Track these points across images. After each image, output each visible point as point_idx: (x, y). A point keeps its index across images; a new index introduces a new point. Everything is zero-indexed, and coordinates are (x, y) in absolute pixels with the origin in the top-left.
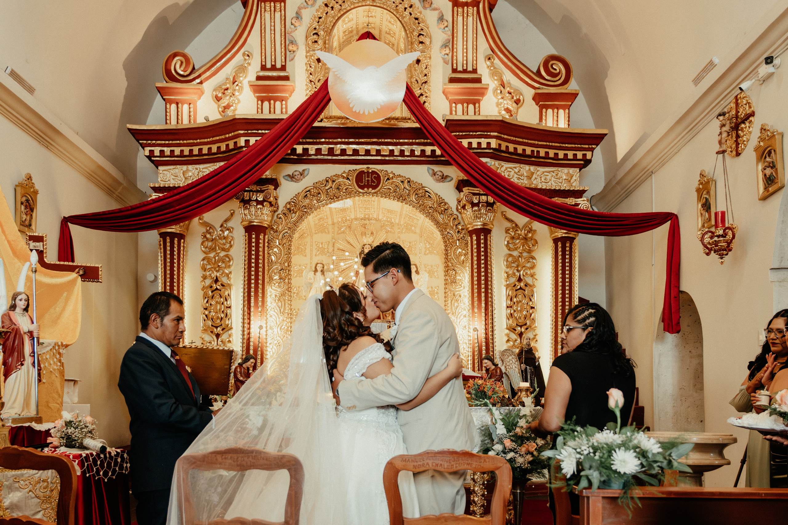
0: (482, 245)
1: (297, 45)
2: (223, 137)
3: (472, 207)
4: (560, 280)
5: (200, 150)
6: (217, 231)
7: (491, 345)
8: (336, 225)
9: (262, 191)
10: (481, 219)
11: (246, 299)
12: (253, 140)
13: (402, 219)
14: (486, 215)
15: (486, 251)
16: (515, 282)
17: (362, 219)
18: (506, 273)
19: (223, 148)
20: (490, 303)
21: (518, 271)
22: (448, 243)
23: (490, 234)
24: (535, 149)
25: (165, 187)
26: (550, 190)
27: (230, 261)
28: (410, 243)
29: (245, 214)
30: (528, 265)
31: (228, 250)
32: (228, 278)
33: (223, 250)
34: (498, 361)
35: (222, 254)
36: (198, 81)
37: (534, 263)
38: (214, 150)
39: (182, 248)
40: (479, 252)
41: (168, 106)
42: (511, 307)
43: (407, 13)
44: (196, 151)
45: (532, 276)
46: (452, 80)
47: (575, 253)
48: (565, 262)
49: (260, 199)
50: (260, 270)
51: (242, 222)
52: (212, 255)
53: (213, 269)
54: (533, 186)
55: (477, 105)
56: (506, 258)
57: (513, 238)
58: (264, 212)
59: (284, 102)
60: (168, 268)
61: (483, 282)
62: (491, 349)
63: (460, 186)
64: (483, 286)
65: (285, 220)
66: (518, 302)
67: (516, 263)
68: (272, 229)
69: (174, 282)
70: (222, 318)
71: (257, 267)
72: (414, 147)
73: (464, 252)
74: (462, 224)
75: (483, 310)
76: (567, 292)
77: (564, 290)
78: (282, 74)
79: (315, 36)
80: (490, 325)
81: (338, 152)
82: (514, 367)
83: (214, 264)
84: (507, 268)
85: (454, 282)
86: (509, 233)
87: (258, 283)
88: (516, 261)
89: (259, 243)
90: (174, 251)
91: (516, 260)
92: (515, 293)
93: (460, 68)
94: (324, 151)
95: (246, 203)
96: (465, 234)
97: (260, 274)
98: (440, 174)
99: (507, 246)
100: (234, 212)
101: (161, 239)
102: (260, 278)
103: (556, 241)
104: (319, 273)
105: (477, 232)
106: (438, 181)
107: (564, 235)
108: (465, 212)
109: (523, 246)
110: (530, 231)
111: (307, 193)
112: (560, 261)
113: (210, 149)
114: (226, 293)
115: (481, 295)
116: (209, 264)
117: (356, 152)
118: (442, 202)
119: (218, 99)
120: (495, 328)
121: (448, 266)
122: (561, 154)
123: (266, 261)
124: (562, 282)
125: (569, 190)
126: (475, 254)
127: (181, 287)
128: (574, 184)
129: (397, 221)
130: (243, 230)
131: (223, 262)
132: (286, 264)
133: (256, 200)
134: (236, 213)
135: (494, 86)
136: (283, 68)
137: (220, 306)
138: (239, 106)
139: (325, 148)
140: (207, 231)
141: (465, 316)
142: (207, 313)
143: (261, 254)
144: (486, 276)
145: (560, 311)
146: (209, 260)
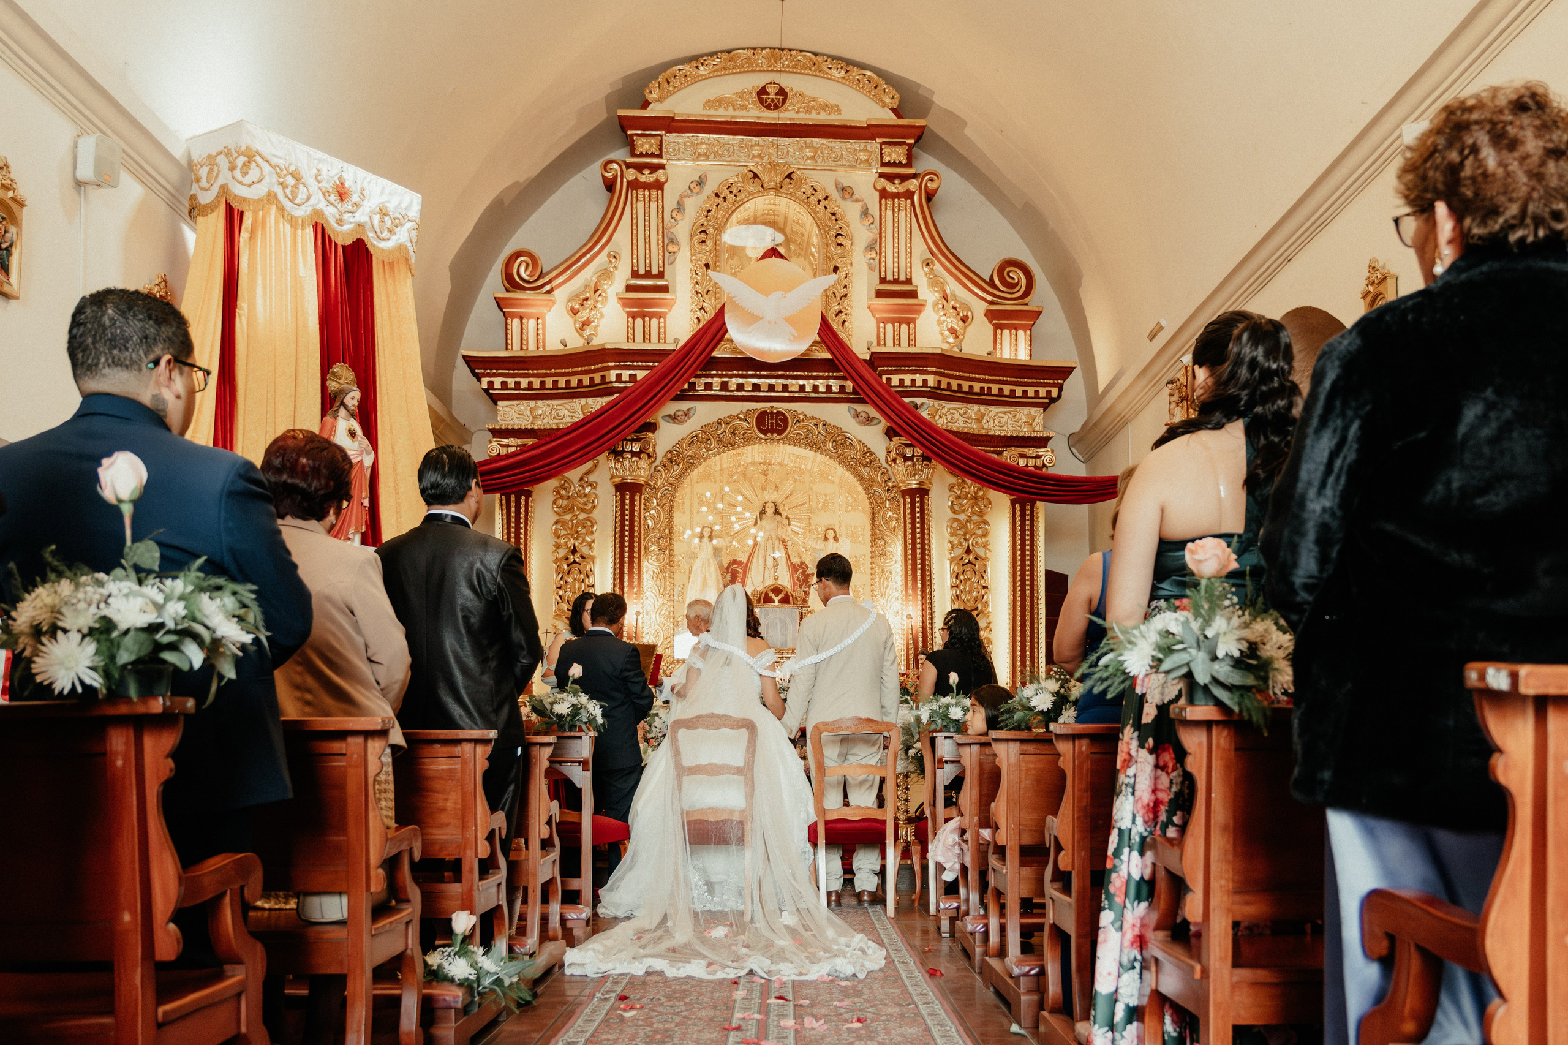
0: (918, 509)
1: (678, 244)
2: (587, 368)
3: (905, 462)
4: (1019, 552)
5: (555, 383)
6: (576, 487)
7: (929, 637)
9: (638, 440)
10: (917, 476)
11: (618, 576)
12: (626, 374)
13: (816, 466)
14: (922, 470)
15: (922, 518)
16: (961, 554)
17: (760, 464)
18: (951, 542)
19: (586, 381)
20: (928, 583)
21: (966, 540)
22: (875, 504)
23: (928, 494)
24: (986, 386)
25: (507, 430)
26: (1004, 437)
27: (592, 526)
28: (826, 496)
29: (615, 467)
30: (979, 532)
31: (590, 511)
32: (591, 548)
33: (583, 510)
35: (582, 516)
36: (547, 288)
37: (987, 529)
38: (574, 382)
39: (530, 509)
40: (913, 518)
41: (509, 321)
42: (957, 586)
43: (821, 207)
44: (549, 382)
45: (984, 546)
46: (880, 294)
47: (1038, 517)
48: (1025, 530)
49: (636, 448)
50: (636, 539)
51: (610, 477)
52: (568, 517)
53: (569, 536)
54: (983, 432)
55: (912, 326)
56: (949, 524)
57: (958, 497)
58: (640, 465)
59: (662, 320)
60: (513, 535)
61: (919, 556)
63: (890, 433)
64: (919, 561)
65: (665, 474)
66: (966, 581)
67: (963, 529)
68: (649, 485)
71: (632, 536)
72: (831, 382)
73: (894, 515)
74: (893, 480)
75: (919, 592)
76: (1028, 568)
77: (1023, 565)
78: (660, 282)
79: (703, 236)
80: (928, 611)
81: (734, 387)
83: (571, 530)
84: (951, 536)
85: (883, 554)
86: (953, 491)
87: (634, 557)
88: (963, 527)
89: (635, 505)
90: (520, 514)
91: (963, 525)
92: (962, 569)
93: (890, 277)
94: (716, 387)
95: (618, 454)
96: (896, 493)
97: (636, 544)
98: (864, 415)
99: (952, 508)
100: (598, 463)
101: (504, 499)
102: (636, 549)
103: (1013, 503)
104: (706, 540)
105: (910, 493)
106: (861, 423)
108: (896, 466)
109: (971, 507)
111: (694, 439)
112: (1018, 528)
113: (568, 382)
114: (588, 568)
115: (916, 572)
116: (565, 529)
117: (756, 387)
118: (867, 452)
119: (575, 312)
121: (875, 530)
122: (1019, 391)
123: (643, 527)
125: (1029, 437)
126: (910, 521)
128: (1037, 429)
129: (809, 468)
130: (612, 488)
131: (584, 527)
132: (667, 531)
133: (631, 452)
134: (601, 464)
135: (934, 298)
136: (661, 275)
138: (603, 322)
139: (716, 382)
140: (562, 486)
141: (897, 599)
142: (561, 593)
143: (637, 519)
144: (923, 549)
145: (1018, 593)
146: (564, 523)
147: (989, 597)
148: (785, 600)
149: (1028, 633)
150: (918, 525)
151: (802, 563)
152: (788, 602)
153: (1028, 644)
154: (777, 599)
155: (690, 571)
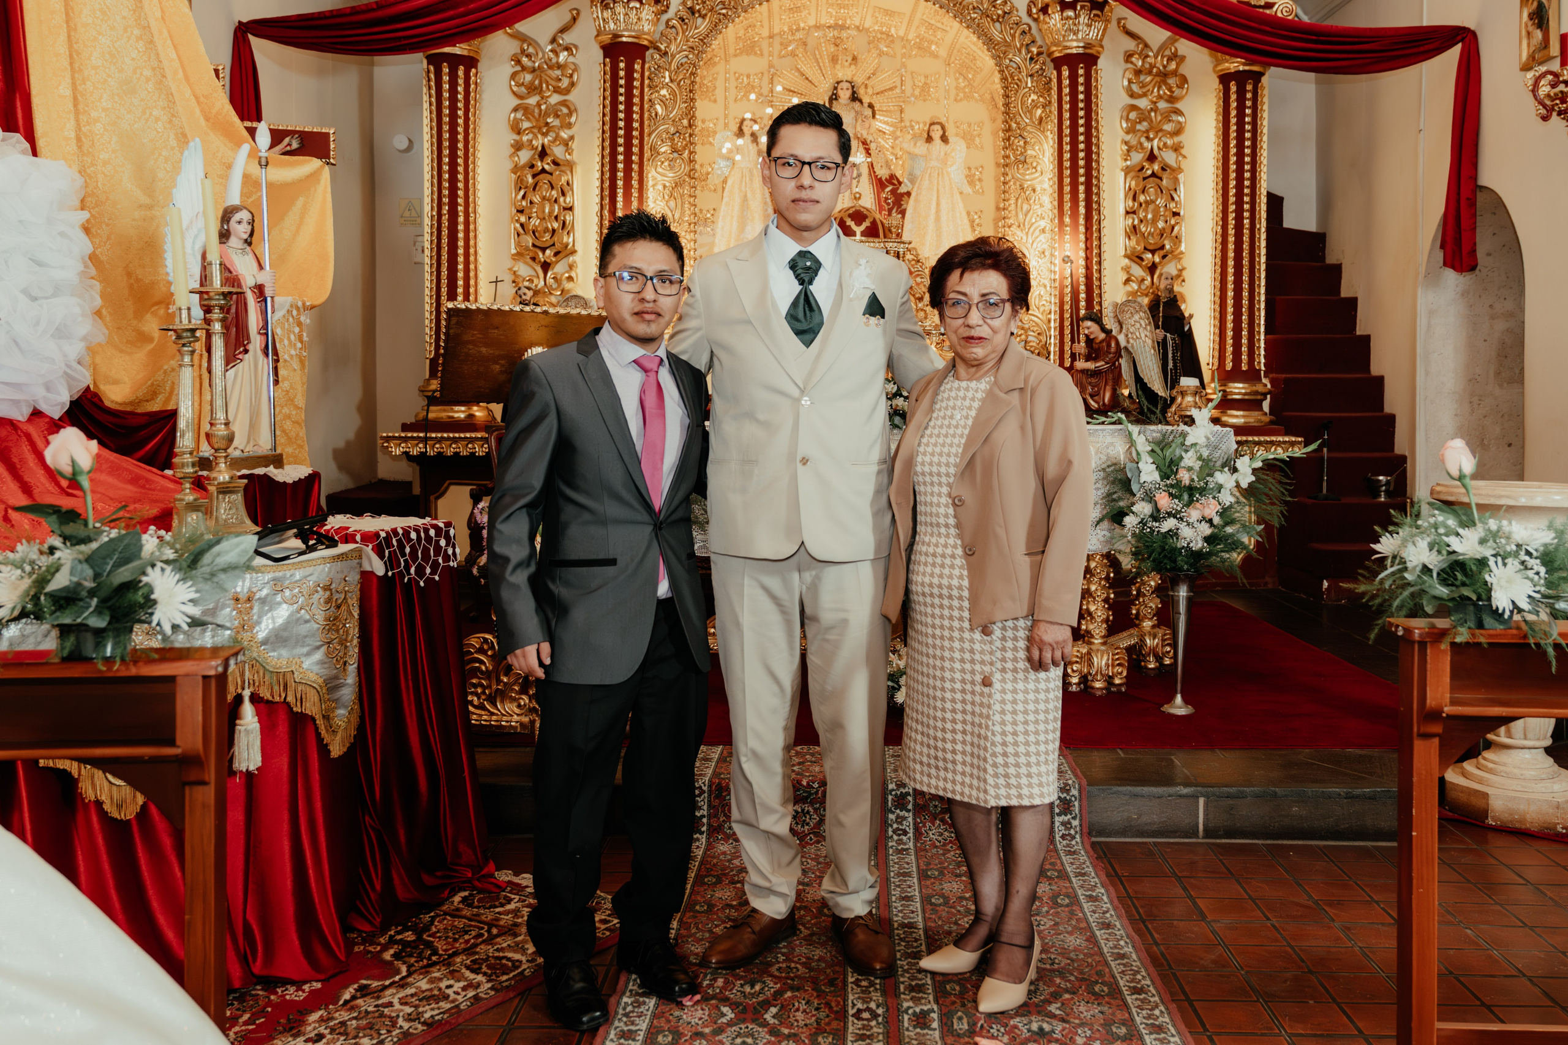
0: (1081, 88)
3: (1062, 11)
4: (1233, 159)
6: (544, 53)
7: (1096, 292)
8: (777, 40)
10: (1080, 36)
11: (607, 193)
13: (913, 29)
14: (1091, 26)
15: (1088, 101)
16: (1142, 161)
17: (829, 27)
18: (1126, 143)
20: (1095, 206)
21: (1148, 138)
22: (1009, 83)
23: (1096, 64)
27: (570, 114)
28: (926, 77)
29: (604, 20)
30: (1168, 127)
31: (567, 91)
32: (568, 149)
33: (557, 90)
34: (1109, 322)
35: (555, 99)
37: (1179, 122)
39: (472, 86)
40: (1074, 101)
42: (1134, 213)
45: (1177, 148)
47: (1263, 103)
48: (1244, 123)
50: (636, 135)
51: (597, 36)
52: (533, 101)
53: (536, 131)
56: (1125, 114)
57: (1138, 72)
58: (644, 15)
60: (446, 128)
61: (1082, 163)
62: (1097, 300)
64: (1082, 171)
65: (683, 33)
66: (1147, 203)
67: (1145, 124)
68: (657, 49)
69: (457, 157)
70: (554, 231)
71: (629, 128)
73: (1041, 99)
74: (1039, 42)
75: (1082, 221)
76: (1247, 183)
77: (1240, 179)
80: (1095, 251)
82: (1143, 336)
83: (537, 120)
84: (1128, 133)
85: (1021, 161)
86: (1132, 63)
87: (632, 162)
88: (1144, 120)
89: (634, 79)
90: (457, 92)
91: (1144, 116)
92: (1141, 186)
96: (1044, 63)
97: (635, 142)
99: (1128, 88)
100: (578, 14)
101: (432, 68)
102: (635, 150)
103: (1225, 79)
104: (747, 139)
105: (1070, 61)
107: (1241, 68)
108: (1047, 20)
109: (1159, 88)
110: (1174, 57)
112: (1233, 120)
114: (564, 180)
115: (1078, 190)
116: (528, 119)
120: (1104, 256)
121: (1009, 129)
123: (646, 115)
124: (1236, 163)
126: (1067, 107)
127: (471, 166)
129: (901, 33)
130: (601, 53)
131: (557, 116)
132: (685, 122)
134: (582, 15)
137: (551, 206)
140: (523, 51)
141: (1043, 231)
142: (523, 219)
143: (636, 100)
144: (1088, 151)
145: (1232, 223)
146: (526, 110)
147: (1183, 229)
148: (872, 232)
149: (1245, 286)
150: (1081, 113)
151: (892, 177)
152: (877, 235)
153: (1245, 302)
154: (859, 230)
155: (723, 188)
